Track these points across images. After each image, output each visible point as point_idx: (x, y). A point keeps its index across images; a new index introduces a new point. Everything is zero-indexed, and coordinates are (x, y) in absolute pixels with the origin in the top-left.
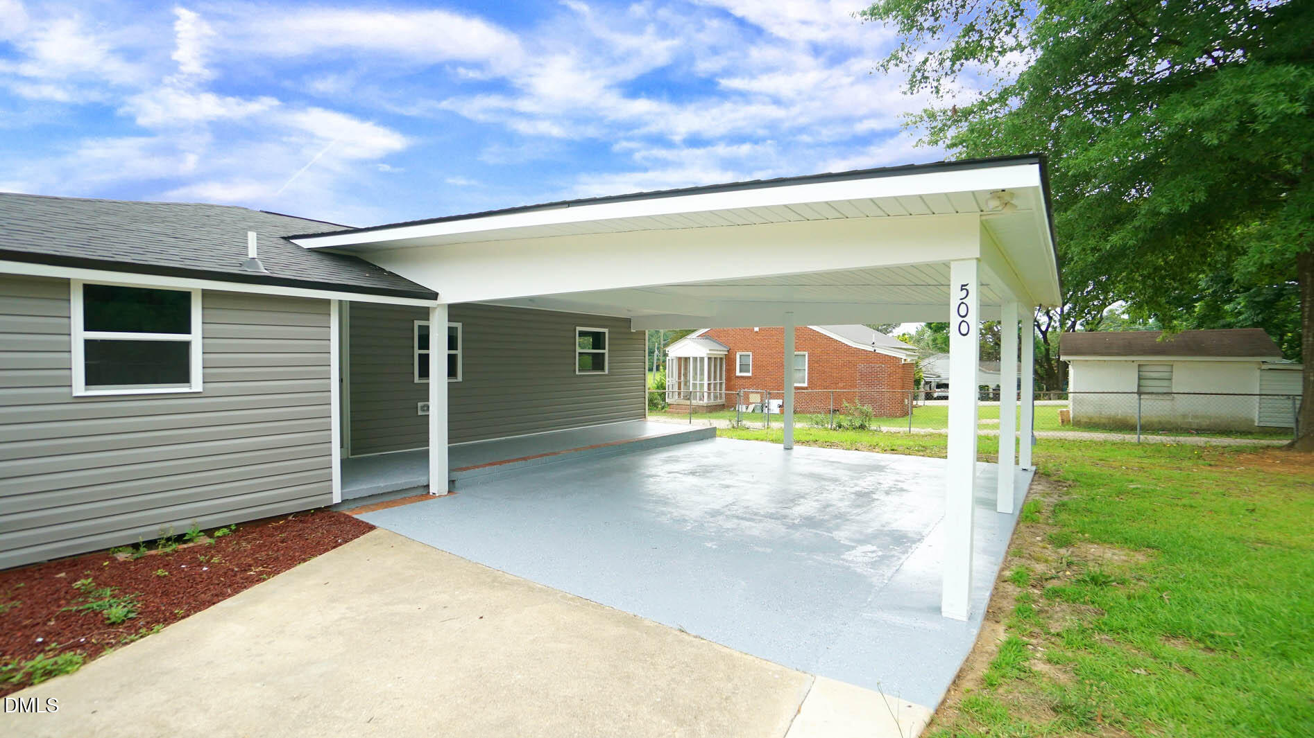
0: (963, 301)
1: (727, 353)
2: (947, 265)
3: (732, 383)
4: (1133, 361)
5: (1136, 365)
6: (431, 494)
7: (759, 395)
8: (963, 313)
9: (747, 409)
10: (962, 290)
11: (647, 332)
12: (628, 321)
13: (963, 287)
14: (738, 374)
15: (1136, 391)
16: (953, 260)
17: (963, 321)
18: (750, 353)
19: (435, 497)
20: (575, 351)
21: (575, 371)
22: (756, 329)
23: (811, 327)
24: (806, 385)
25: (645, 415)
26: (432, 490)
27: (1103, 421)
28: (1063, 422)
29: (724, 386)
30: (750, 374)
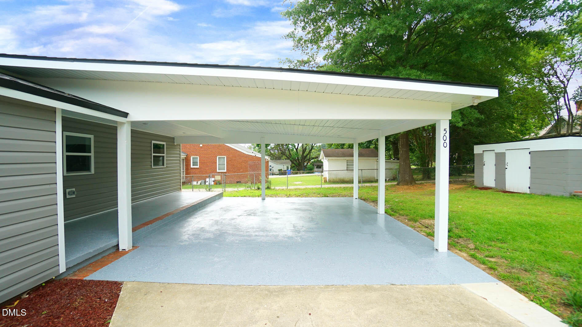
0: (445, 135)
1: (186, 157)
2: (439, 121)
3: (189, 171)
4: (345, 159)
5: (346, 160)
6: (120, 250)
7: (220, 176)
8: (445, 139)
9: (197, 183)
10: (444, 131)
11: (181, 145)
12: (173, 138)
13: (445, 130)
14: (192, 166)
15: (346, 169)
16: (442, 120)
17: (445, 142)
18: (198, 157)
19: (127, 252)
20: (151, 155)
21: (151, 166)
22: (201, 145)
23: (226, 144)
24: (225, 171)
25: (181, 189)
26: (121, 247)
27: (338, 180)
28: (325, 181)
29: (185, 173)
30: (198, 167)
